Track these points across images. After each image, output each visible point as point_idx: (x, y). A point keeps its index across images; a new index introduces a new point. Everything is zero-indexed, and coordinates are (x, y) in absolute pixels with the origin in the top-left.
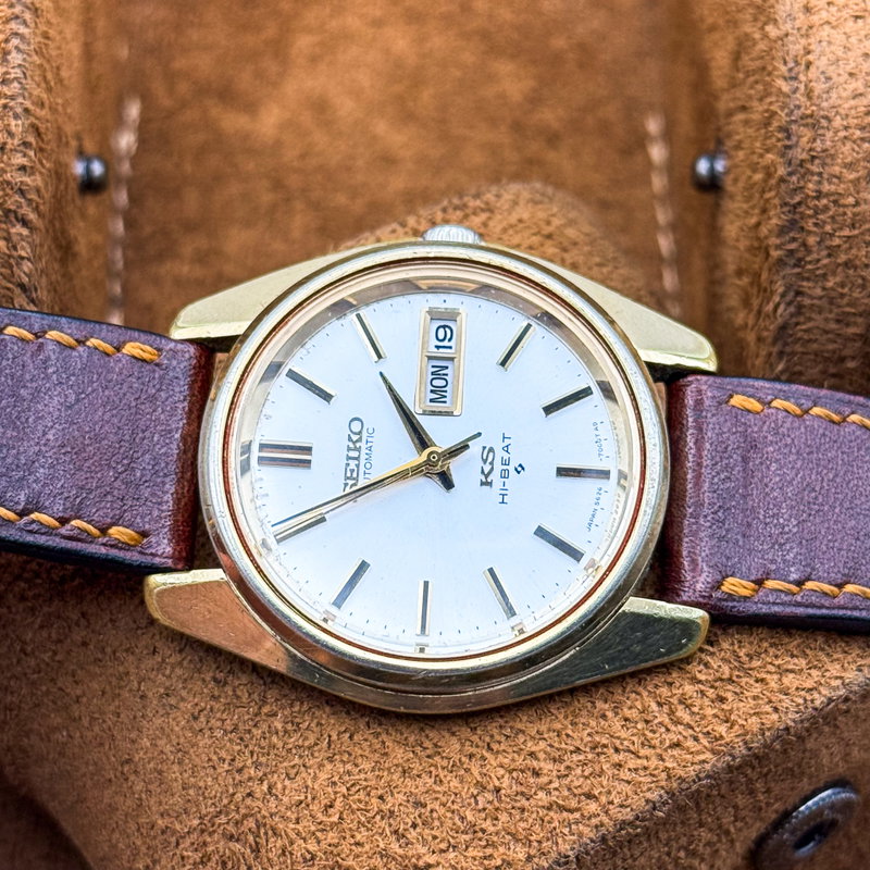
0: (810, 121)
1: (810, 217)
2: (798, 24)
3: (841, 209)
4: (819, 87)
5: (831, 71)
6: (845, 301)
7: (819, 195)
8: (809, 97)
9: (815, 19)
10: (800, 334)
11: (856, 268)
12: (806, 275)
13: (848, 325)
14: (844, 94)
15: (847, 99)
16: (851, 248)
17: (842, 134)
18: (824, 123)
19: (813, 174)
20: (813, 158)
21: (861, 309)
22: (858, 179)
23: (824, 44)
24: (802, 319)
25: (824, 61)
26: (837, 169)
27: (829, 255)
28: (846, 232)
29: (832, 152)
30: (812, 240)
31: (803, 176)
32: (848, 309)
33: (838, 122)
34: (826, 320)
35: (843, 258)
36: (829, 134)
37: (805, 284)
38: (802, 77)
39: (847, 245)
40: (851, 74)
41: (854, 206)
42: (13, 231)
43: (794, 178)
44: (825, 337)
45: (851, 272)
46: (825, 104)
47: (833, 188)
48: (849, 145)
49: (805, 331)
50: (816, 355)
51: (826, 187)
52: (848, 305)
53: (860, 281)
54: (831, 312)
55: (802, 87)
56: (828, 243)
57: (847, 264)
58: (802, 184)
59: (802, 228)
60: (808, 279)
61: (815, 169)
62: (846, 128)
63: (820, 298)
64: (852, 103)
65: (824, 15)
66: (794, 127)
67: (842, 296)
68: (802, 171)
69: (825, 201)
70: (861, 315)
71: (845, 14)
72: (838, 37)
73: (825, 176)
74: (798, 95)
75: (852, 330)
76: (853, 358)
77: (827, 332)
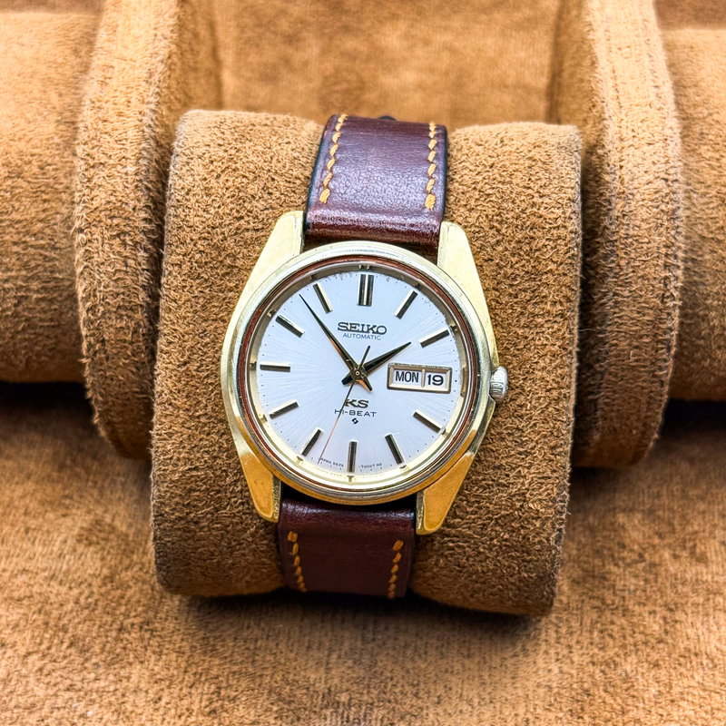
0: (623, 196)
1: (622, 249)
2: (615, 146)
3: (640, 245)
4: (627, 178)
5: (635, 170)
6: (642, 300)
7: (628, 236)
8: (622, 184)
9: (626, 144)
10: (616, 320)
11: (648, 279)
12: (620, 283)
13: (644, 315)
14: (643, 182)
15: (644, 184)
16: (646, 268)
17: (641, 203)
18: (631, 197)
19: (624, 225)
20: (624, 215)
21: (652, 305)
22: (650, 228)
23: (630, 156)
24: (617, 310)
25: (630, 164)
26: (638, 223)
27: (633, 272)
28: (643, 258)
29: (635, 212)
30: (623, 263)
31: (618, 226)
32: (644, 305)
33: (638, 197)
34: (632, 311)
35: (641, 273)
36: (633, 203)
37: (619, 288)
38: (618, 173)
39: (644, 266)
40: (646, 172)
41: (648, 243)
42: (139, 254)
43: (613, 227)
44: (631, 322)
45: (646, 282)
46: (631, 187)
47: (635, 233)
48: (645, 209)
49: (618, 317)
50: (626, 333)
51: (631, 232)
52: (644, 302)
53: (651, 288)
54: (634, 306)
55: (617, 177)
56: (632, 264)
57: (643, 277)
58: (617, 230)
59: (618, 255)
60: (621, 286)
61: (624, 221)
62: (643, 200)
63: (628, 297)
64: (646, 187)
65: (631, 142)
66: (613, 199)
67: (641, 296)
68: (618, 223)
69: (630, 240)
70: (652, 309)
71: (642, 142)
72: (638, 153)
73: (631, 226)
74: (615, 182)
75: (646, 318)
76: (648, 336)
77: (633, 319)
